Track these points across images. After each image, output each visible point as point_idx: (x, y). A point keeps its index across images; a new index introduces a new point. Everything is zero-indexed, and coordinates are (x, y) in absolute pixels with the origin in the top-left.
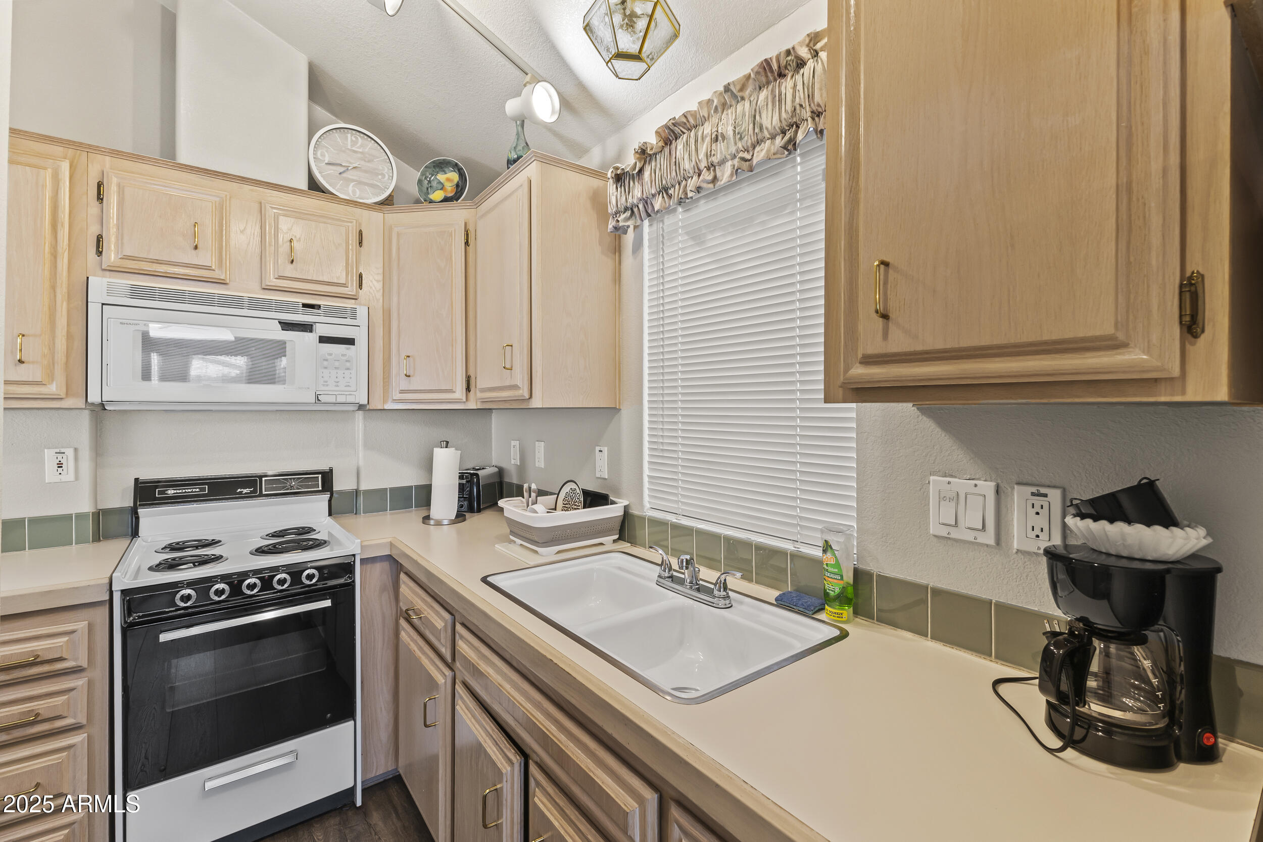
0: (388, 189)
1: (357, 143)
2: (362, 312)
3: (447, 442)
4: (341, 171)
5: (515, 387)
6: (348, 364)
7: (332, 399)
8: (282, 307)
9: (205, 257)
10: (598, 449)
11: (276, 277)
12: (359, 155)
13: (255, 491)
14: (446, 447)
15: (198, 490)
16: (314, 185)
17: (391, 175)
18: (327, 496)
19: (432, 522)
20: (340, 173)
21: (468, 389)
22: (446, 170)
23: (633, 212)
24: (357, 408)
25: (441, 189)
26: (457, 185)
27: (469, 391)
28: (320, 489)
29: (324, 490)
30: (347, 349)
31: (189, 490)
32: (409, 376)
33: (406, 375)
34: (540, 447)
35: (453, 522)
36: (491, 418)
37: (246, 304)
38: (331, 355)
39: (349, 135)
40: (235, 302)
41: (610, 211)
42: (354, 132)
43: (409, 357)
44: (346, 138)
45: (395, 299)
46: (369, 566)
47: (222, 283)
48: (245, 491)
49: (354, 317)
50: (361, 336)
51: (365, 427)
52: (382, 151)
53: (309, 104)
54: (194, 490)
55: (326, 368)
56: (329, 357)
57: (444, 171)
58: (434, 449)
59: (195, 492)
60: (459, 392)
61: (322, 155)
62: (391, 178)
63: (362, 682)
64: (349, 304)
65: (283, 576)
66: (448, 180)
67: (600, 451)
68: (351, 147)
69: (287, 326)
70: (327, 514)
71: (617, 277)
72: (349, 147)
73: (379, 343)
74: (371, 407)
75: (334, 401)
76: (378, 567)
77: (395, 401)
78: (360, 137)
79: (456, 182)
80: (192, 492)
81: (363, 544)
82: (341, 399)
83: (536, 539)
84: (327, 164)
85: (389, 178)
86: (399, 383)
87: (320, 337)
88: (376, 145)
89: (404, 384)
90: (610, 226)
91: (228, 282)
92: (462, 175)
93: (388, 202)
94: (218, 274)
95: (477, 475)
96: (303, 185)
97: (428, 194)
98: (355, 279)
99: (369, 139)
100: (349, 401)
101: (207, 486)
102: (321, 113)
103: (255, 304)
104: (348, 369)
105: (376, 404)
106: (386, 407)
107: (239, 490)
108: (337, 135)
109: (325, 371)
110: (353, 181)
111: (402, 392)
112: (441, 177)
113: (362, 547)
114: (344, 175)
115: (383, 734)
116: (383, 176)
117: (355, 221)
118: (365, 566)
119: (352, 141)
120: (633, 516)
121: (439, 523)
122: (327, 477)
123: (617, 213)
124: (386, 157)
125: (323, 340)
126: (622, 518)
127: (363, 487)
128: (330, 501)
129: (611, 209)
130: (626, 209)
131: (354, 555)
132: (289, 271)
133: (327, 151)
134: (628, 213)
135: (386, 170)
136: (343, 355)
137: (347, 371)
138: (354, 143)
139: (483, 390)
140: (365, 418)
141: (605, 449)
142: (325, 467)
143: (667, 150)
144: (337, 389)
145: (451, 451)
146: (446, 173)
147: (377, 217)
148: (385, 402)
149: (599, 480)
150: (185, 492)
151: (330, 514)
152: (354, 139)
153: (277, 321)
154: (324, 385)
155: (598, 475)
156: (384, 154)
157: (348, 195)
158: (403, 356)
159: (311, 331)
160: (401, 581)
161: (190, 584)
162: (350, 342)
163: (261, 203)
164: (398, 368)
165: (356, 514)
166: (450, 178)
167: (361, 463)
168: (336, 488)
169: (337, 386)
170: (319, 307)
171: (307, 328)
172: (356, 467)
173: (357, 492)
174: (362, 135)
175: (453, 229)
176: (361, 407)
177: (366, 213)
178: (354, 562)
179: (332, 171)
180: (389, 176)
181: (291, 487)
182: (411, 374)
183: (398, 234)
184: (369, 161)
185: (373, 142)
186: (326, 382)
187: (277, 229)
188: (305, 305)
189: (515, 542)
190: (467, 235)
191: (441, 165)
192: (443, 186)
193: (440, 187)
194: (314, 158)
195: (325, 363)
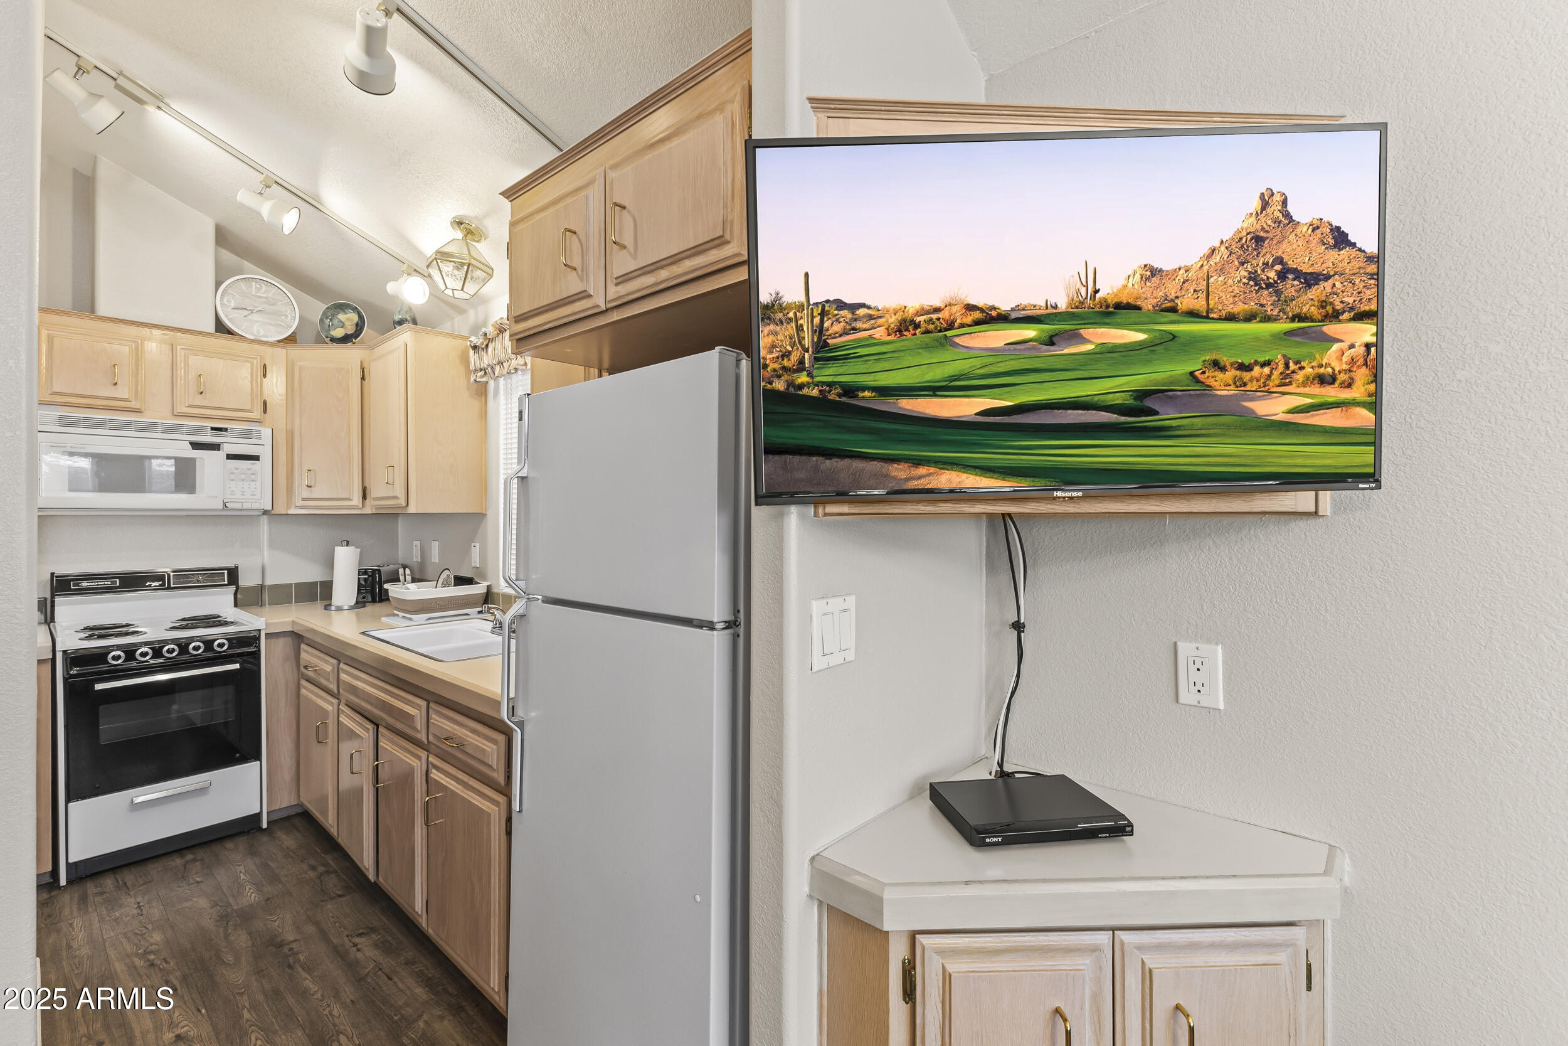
0: (291, 328)
1: (262, 289)
2: (266, 432)
3: (348, 542)
4: (246, 314)
5: (396, 497)
6: (253, 477)
7: (239, 506)
8: (191, 430)
9: (122, 392)
10: (473, 544)
11: (187, 405)
12: (263, 300)
13: (163, 584)
14: (347, 545)
15: (109, 583)
16: (221, 328)
17: (294, 315)
18: (233, 588)
19: (333, 608)
20: (245, 316)
21: (364, 497)
22: (346, 311)
23: (486, 373)
24: (261, 513)
25: (341, 327)
26: (357, 325)
27: (366, 499)
28: (226, 583)
29: (230, 584)
30: (253, 464)
31: (102, 583)
32: (310, 487)
33: (307, 486)
34: (435, 545)
35: (352, 608)
36: (398, 521)
37: (160, 429)
38: (237, 469)
39: (254, 283)
40: (151, 427)
41: (471, 368)
42: (258, 280)
43: (310, 471)
44: (251, 286)
45: (297, 422)
46: (273, 640)
47: (138, 411)
48: (154, 584)
49: (259, 437)
50: (265, 453)
51: (270, 529)
52: (285, 295)
53: (216, 249)
54: (106, 583)
55: (233, 480)
56: (235, 471)
57: (344, 312)
58: (336, 547)
59: (107, 584)
60: (356, 500)
61: (229, 301)
62: (293, 318)
63: (267, 733)
64: (254, 427)
65: (198, 643)
66: (348, 319)
67: (474, 546)
68: (256, 293)
69: (196, 446)
70: (233, 605)
71: (484, 414)
72: (254, 293)
73: (282, 458)
74: (275, 512)
75: (240, 507)
76: (281, 642)
77: (297, 507)
78: (264, 284)
79: (355, 321)
80: (104, 584)
81: (268, 622)
82: (246, 506)
83: (409, 609)
84: (233, 309)
85: (291, 319)
86: (301, 492)
87: (227, 455)
88: (279, 290)
89: (306, 493)
90: (472, 379)
91: (143, 410)
92: (361, 316)
93: (291, 339)
94: (133, 404)
95: (379, 571)
96: (211, 327)
97: (330, 330)
98: (260, 407)
99: (273, 286)
100: (254, 507)
101: (118, 580)
102: (227, 256)
103: (167, 429)
104: (253, 481)
105: (280, 509)
106: (289, 513)
107: (148, 584)
108: (242, 284)
109: (233, 483)
110: (258, 322)
111: (304, 499)
112: (342, 317)
113: (267, 624)
114: (249, 317)
115: (286, 775)
116: (286, 316)
117: (259, 357)
118: (269, 640)
119: (256, 287)
120: (493, 593)
121: (339, 609)
122: (233, 575)
123: (476, 370)
124: (289, 301)
125: (230, 457)
126: (485, 595)
127: (269, 582)
128: (235, 594)
129: (472, 367)
130: (481, 370)
131: (259, 630)
132: (199, 401)
133: (233, 298)
134: (483, 373)
135: (289, 311)
136: (249, 469)
137: (253, 482)
138: (258, 290)
139: (375, 499)
140: (270, 522)
141: (478, 545)
142: (231, 565)
143: (500, 336)
144: (244, 497)
145: (351, 549)
146: (346, 314)
147: (281, 352)
148: (288, 507)
149: (475, 569)
150: (98, 585)
151: (236, 605)
152: (258, 286)
153: (188, 442)
154: (231, 494)
155: (473, 565)
156: (287, 298)
157: (253, 334)
158: (305, 469)
159: (219, 450)
160: (301, 650)
161: (119, 647)
162: (256, 458)
163: (172, 345)
164: (301, 480)
165: (261, 606)
166: (349, 319)
167: (266, 561)
168: (241, 583)
169: (243, 495)
170: (226, 430)
171: (215, 447)
172: (261, 566)
173: (262, 587)
174: (266, 283)
175: (350, 367)
176: (265, 512)
177: (269, 350)
178: (260, 635)
179: (236, 315)
180: (292, 317)
181: (198, 581)
182: (312, 484)
183: (301, 369)
184: (272, 305)
185: (276, 288)
186: (233, 491)
187: (187, 365)
188: (213, 429)
189: (398, 615)
190: (363, 372)
191: (342, 307)
192: (344, 324)
193: (341, 325)
194: (221, 304)
195: (232, 476)
